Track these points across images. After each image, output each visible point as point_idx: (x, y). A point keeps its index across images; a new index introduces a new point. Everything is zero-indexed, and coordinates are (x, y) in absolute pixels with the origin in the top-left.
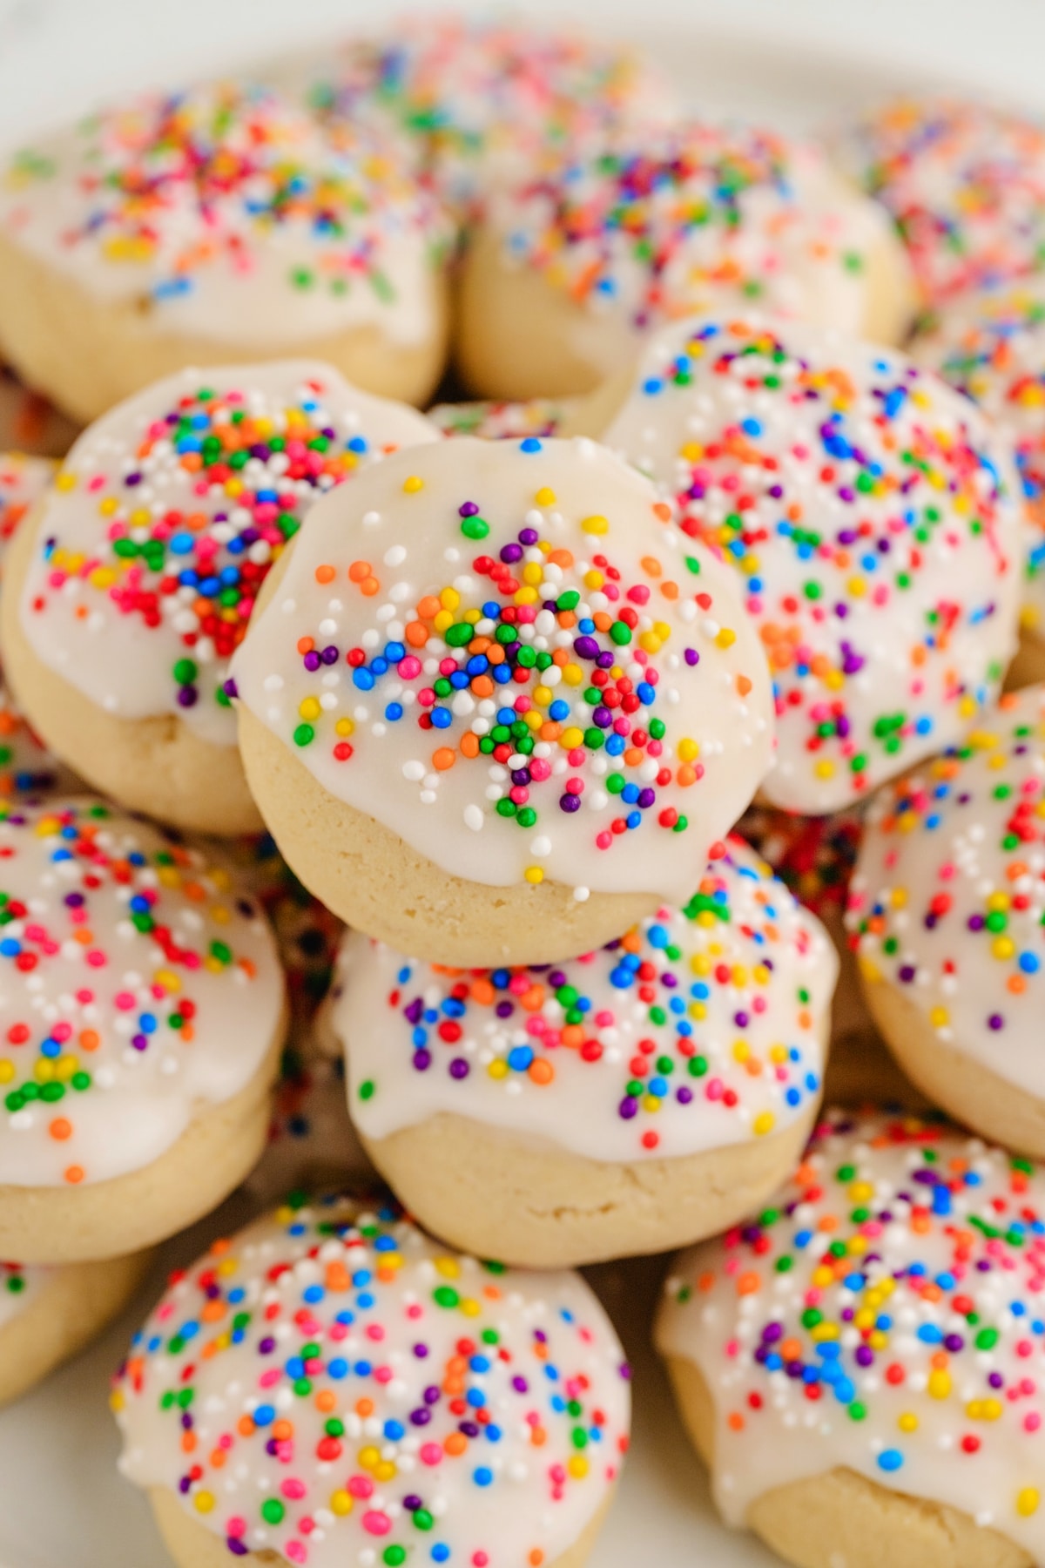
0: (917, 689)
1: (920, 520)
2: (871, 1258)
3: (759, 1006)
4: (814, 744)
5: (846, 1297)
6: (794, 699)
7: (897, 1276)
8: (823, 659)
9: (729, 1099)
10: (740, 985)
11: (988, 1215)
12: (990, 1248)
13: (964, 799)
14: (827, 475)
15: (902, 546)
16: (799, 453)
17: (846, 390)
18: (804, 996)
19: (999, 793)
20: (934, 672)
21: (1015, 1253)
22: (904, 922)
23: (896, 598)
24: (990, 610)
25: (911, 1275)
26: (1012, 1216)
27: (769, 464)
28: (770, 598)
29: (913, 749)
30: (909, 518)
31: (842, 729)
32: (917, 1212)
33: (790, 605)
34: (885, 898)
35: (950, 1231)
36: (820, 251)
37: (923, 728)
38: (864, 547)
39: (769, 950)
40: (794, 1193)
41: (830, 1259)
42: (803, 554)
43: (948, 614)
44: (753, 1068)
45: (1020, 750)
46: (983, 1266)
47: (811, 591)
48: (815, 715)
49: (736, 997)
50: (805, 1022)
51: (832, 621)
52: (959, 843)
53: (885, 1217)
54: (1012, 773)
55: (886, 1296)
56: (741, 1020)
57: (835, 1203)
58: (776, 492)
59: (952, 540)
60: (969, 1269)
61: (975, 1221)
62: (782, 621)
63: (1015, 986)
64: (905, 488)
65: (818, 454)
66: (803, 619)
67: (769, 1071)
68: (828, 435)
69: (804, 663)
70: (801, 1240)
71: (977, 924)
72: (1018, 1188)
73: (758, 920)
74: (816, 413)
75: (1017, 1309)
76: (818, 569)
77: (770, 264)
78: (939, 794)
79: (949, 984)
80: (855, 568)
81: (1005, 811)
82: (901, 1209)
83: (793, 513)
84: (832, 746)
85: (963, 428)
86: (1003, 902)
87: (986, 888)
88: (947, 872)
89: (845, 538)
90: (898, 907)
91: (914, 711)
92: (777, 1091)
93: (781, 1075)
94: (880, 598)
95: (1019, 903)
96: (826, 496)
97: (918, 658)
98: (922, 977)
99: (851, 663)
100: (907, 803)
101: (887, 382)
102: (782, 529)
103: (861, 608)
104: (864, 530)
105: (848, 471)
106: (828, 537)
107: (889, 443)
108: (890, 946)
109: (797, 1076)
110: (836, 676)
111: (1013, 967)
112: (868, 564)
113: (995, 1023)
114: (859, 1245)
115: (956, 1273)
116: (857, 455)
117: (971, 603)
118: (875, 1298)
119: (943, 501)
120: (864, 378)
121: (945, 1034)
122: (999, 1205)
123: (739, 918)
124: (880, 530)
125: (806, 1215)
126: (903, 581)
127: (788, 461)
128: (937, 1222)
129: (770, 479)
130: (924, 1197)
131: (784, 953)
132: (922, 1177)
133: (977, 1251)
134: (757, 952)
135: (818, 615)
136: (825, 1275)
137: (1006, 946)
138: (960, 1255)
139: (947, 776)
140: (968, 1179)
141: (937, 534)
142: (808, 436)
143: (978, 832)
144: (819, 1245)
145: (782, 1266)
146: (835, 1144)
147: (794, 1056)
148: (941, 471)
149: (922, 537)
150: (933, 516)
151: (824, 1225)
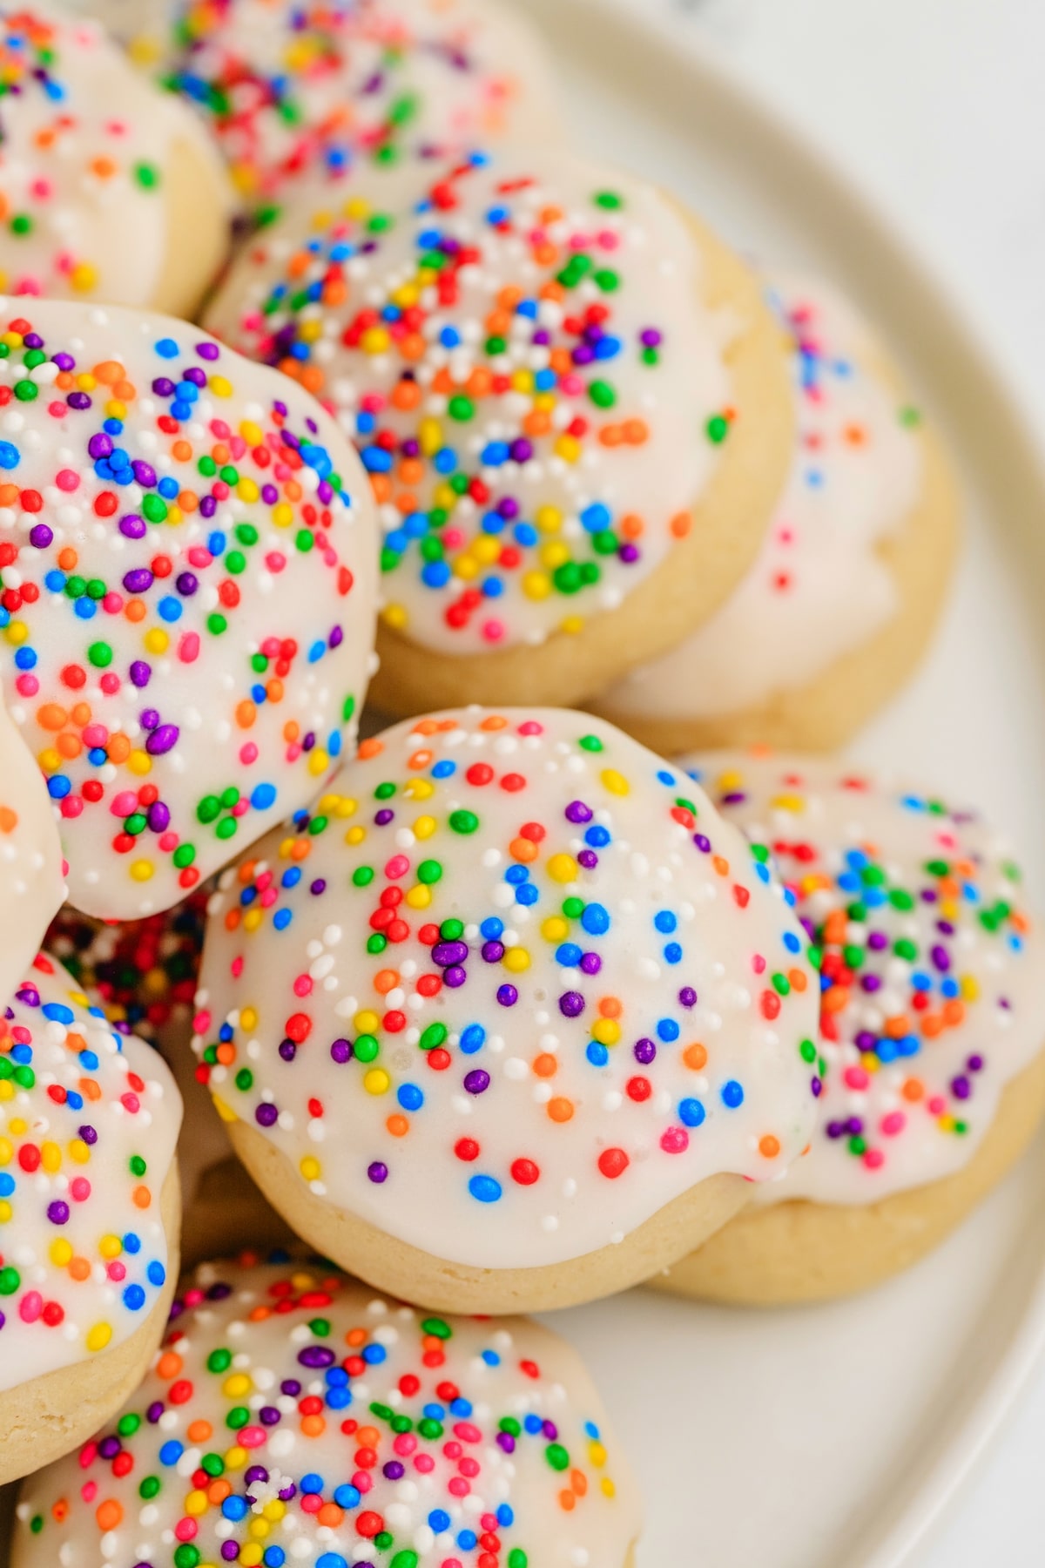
0: (248, 756)
1: (231, 544)
2: (256, 1473)
3: (80, 1190)
4: (124, 842)
5: (226, 1529)
6: (92, 791)
7: (285, 1496)
8: (122, 735)
9: (52, 1315)
10: (54, 1170)
11: (395, 1400)
12: (398, 1446)
13: (318, 888)
14: (103, 506)
15: (210, 579)
16: (66, 481)
17: (121, 390)
18: (138, 1167)
19: (359, 879)
20: (269, 728)
21: (432, 1448)
22: (258, 1051)
23: (209, 646)
24: (335, 639)
25: (304, 1493)
26: (426, 1395)
27: (29, 501)
28: (46, 673)
29: (253, 825)
30: (215, 546)
31: (157, 818)
32: (308, 1408)
33: (72, 678)
34: (233, 1019)
35: (349, 1427)
36: (102, 168)
37: (262, 798)
38: (163, 588)
39: (89, 1114)
40: (159, 1391)
41: (203, 1479)
42: (83, 612)
43: (280, 654)
44: (78, 1270)
45: (383, 819)
46: (393, 1472)
47: (97, 655)
48: (117, 808)
49: (49, 1185)
50: (142, 1199)
51: (129, 690)
52: (315, 948)
53: (269, 1416)
54: (375, 849)
55: (275, 1523)
56: (57, 1213)
57: (207, 1403)
58: (40, 537)
59: (275, 563)
60: (376, 1474)
61: (379, 1410)
62: (66, 699)
63: (396, 1127)
64: (207, 507)
65: (92, 481)
66: (92, 692)
67: (100, 1272)
68: (101, 452)
69: (99, 749)
70: (170, 1453)
71: (343, 1051)
72: (433, 1358)
73: (71, 1075)
74: (86, 424)
75: (438, 1521)
76: (103, 626)
77: (41, 190)
78: (288, 882)
79: (317, 1129)
80: (153, 618)
81: (368, 901)
82: (288, 1405)
83: (65, 561)
84: (148, 841)
85: (280, 410)
86: (371, 1023)
87: (350, 1006)
88: (303, 985)
89: (135, 582)
90: (250, 1032)
91: (247, 781)
92: (112, 1294)
93: (115, 1272)
94: (188, 651)
95: (393, 1022)
96: (106, 530)
97: (244, 720)
98: (284, 1120)
99: (159, 737)
100: (253, 892)
101: (172, 370)
102: (51, 582)
103: (165, 668)
104: (158, 568)
105: (132, 496)
106: (115, 585)
107: (180, 453)
108: (244, 1079)
109: (136, 1269)
110: (142, 759)
111: (392, 1104)
112: (168, 611)
113: (377, 1172)
114: (239, 1459)
115: (359, 1486)
116: (141, 474)
117: (309, 635)
118: (261, 1527)
119: (258, 515)
120: (144, 367)
121: (318, 1188)
122: (408, 1385)
123: (46, 1079)
124: (180, 565)
125: (172, 1421)
126: (216, 625)
127: (52, 494)
128: (334, 1418)
129: (31, 520)
130: (316, 1386)
131: (105, 1115)
132: (310, 1357)
133: (385, 1453)
134: (72, 1119)
135: (109, 686)
136: (199, 1501)
137: (380, 1080)
138: (363, 1459)
139: (296, 856)
140: (369, 1355)
141: (255, 558)
142: (76, 459)
143: (335, 934)
144: (190, 1461)
145: (148, 1490)
146: (205, 1317)
147: (131, 1244)
148: (252, 476)
149: (234, 566)
150: (247, 536)
151: (195, 1433)
